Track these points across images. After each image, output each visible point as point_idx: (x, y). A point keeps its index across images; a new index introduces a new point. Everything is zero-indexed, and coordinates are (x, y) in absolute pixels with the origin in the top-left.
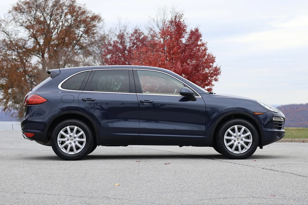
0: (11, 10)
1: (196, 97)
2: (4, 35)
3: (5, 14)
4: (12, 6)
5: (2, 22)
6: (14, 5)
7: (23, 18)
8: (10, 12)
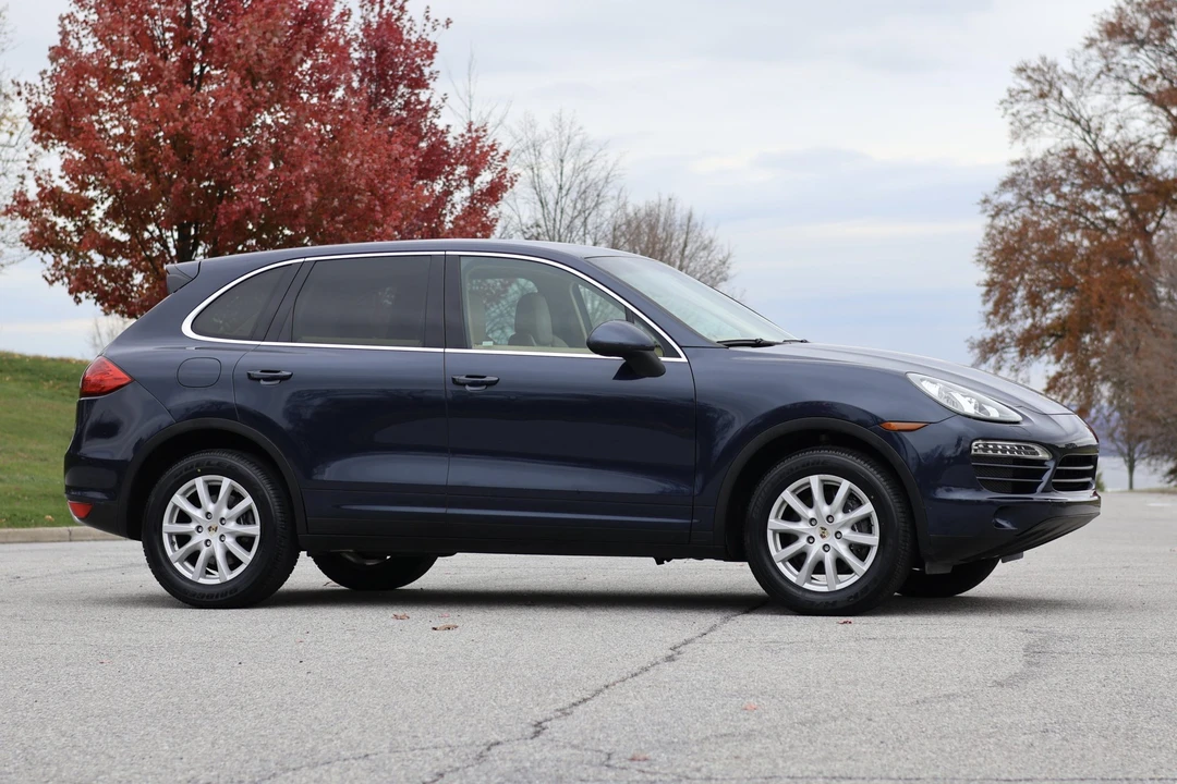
0: (1096, 35)
1: (663, 359)
2: (1072, 130)
3: (1075, 52)
4: (1098, 21)
5: (1066, 84)
6: (1105, 17)
7: (1144, 62)
8: (1091, 43)
